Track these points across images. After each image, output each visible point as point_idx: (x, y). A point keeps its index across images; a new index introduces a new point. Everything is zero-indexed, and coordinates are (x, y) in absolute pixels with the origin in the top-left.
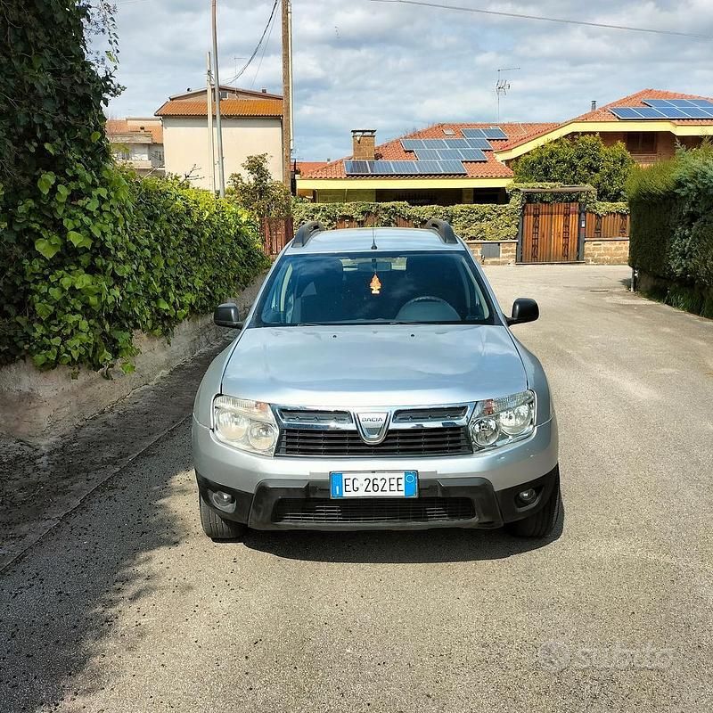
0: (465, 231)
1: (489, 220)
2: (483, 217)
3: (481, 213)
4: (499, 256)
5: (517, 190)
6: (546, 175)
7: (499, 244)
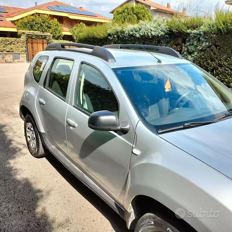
0: (5, 48)
1: (14, 44)
2: (11, 43)
3: (11, 41)
4: (20, 59)
5: (24, 33)
6: (32, 28)
7: (19, 54)
